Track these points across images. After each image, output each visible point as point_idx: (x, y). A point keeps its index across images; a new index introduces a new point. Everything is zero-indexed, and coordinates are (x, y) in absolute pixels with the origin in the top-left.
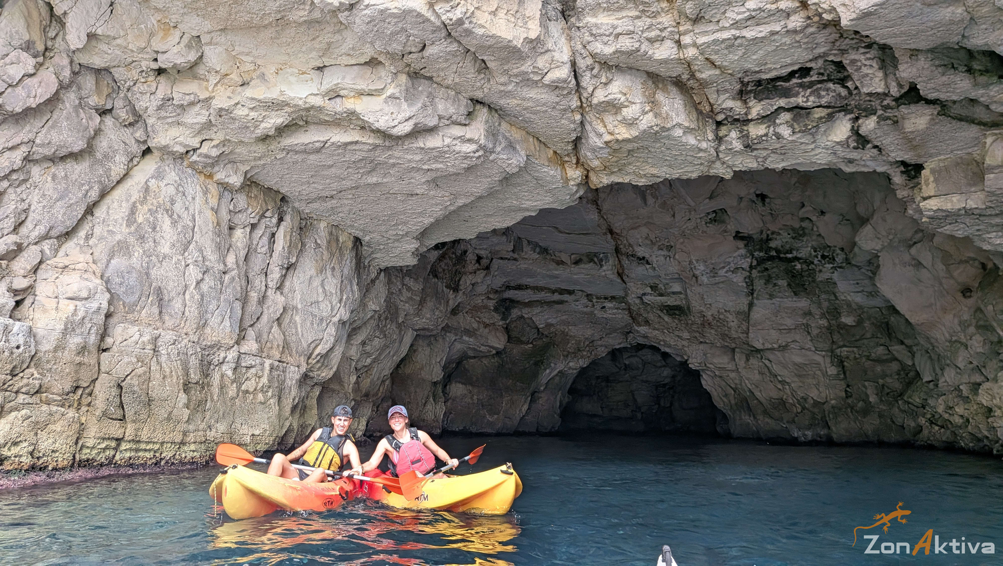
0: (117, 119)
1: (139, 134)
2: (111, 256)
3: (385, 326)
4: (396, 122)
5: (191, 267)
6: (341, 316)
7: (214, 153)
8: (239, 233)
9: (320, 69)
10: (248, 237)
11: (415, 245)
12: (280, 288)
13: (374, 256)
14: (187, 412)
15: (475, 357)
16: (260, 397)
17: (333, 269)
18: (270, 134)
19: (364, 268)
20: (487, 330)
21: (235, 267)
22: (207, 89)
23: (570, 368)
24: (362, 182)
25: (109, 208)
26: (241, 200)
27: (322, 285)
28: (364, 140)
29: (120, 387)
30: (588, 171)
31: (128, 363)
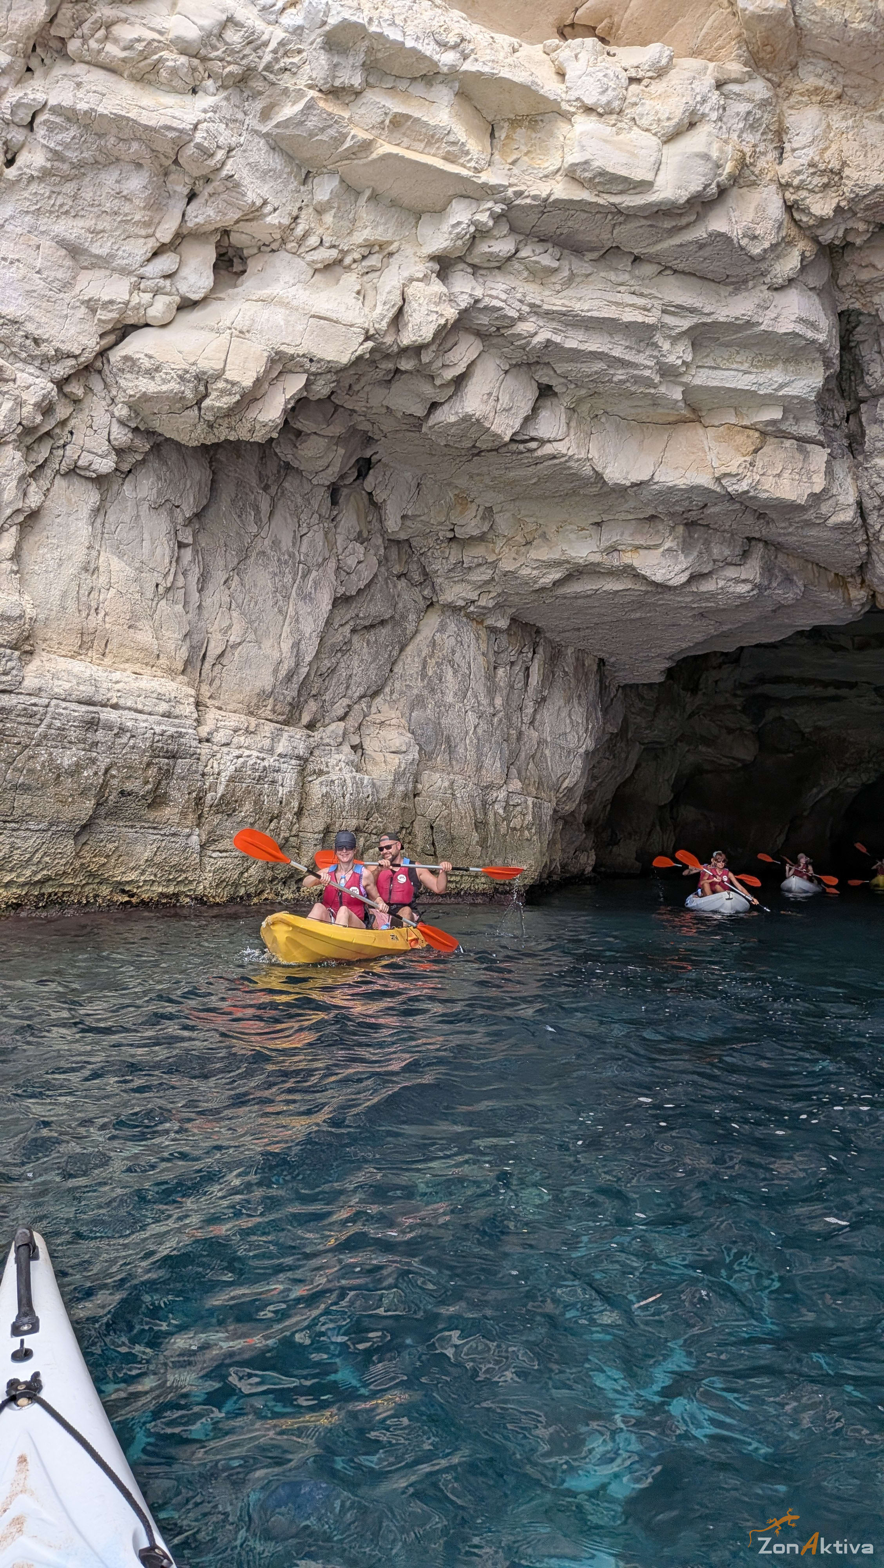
0: (412, 582)
1: (427, 592)
2: (412, 709)
4: (672, 574)
5: (470, 713)
6: (588, 746)
7: (491, 604)
8: (501, 672)
9: (598, 524)
10: (509, 675)
11: (666, 664)
12: (532, 723)
13: (617, 674)
14: (479, 849)
17: (580, 696)
18: (547, 586)
19: (607, 689)
20: (731, 737)
21: (501, 707)
22: (494, 551)
24: (625, 617)
25: (406, 664)
26: (504, 639)
27: (570, 717)
28: (636, 587)
29: (432, 828)
30: (876, 594)
31: (437, 808)
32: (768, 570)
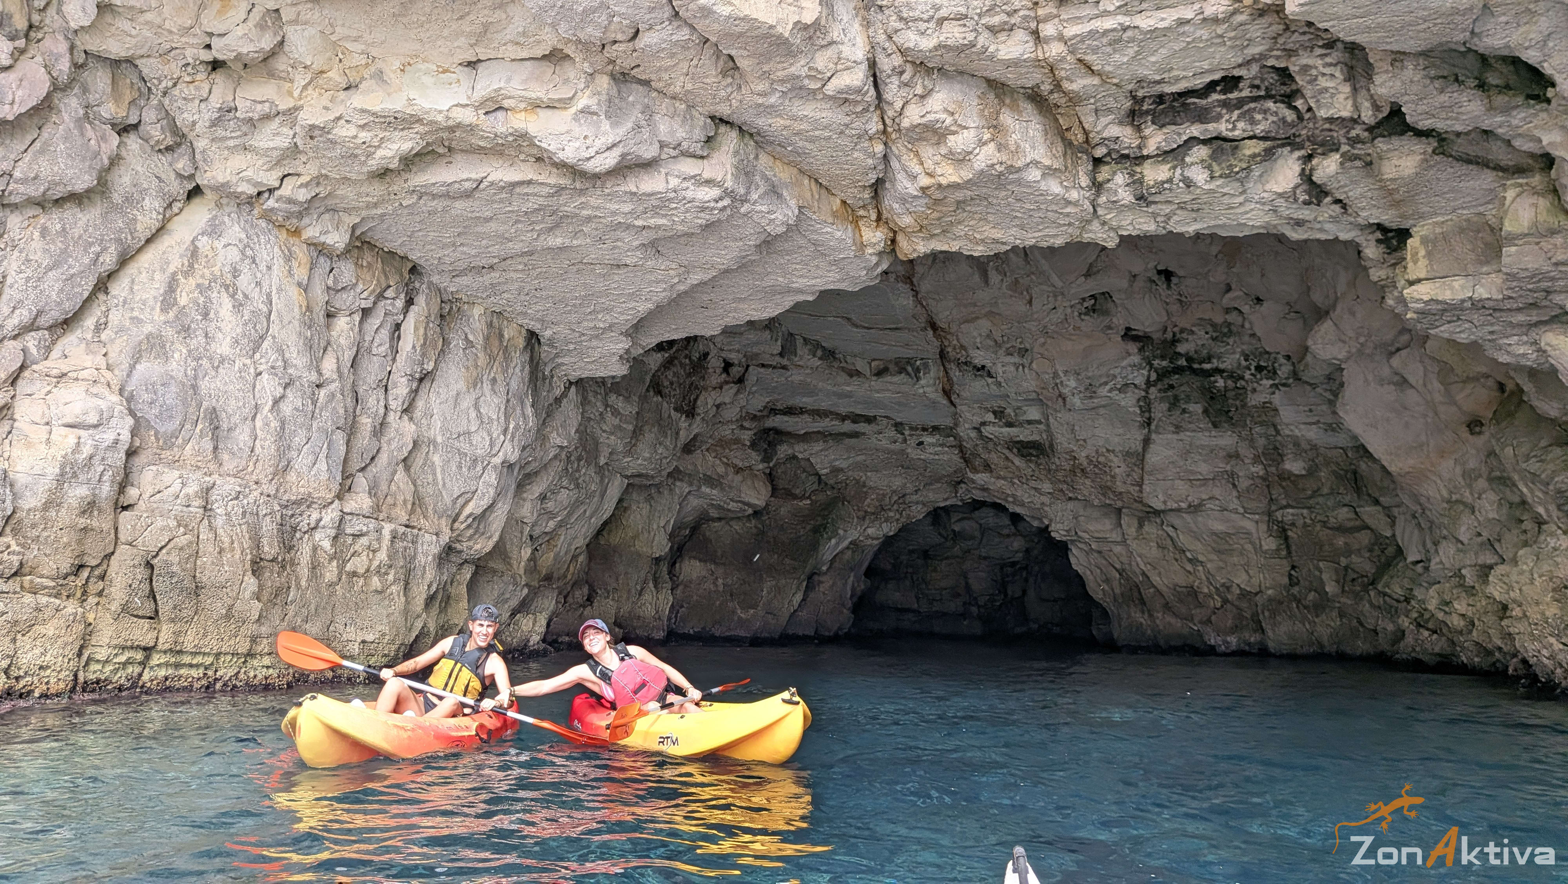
0: (147, 141)
1: (182, 164)
2: (136, 359)
3: (578, 470)
4: (592, 152)
5: (265, 376)
6: (506, 455)
7: (303, 195)
8: (342, 323)
9: (471, 65)
10: (357, 329)
11: (624, 344)
12: (408, 410)
13: (560, 361)
14: (257, 606)
15: (720, 519)
16: (376, 582)
17: (494, 381)
18: (391, 166)
19: (544, 379)
20: (739, 478)
21: (335, 376)
22: (290, 94)
23: (868, 537)
24: (539, 244)
25: (133, 281)
26: (346, 271)
27: (476, 406)
28: (541, 179)
29: (150, 566)
30: (895, 232)
31: (162, 529)
32: (745, 172)
